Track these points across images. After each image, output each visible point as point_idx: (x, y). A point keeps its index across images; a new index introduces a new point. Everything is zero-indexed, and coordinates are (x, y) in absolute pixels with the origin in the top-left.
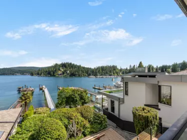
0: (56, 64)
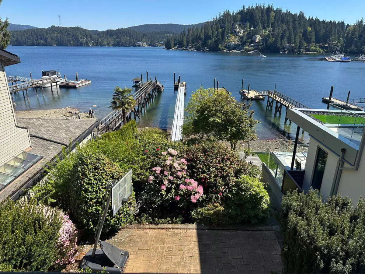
0: (227, 15)
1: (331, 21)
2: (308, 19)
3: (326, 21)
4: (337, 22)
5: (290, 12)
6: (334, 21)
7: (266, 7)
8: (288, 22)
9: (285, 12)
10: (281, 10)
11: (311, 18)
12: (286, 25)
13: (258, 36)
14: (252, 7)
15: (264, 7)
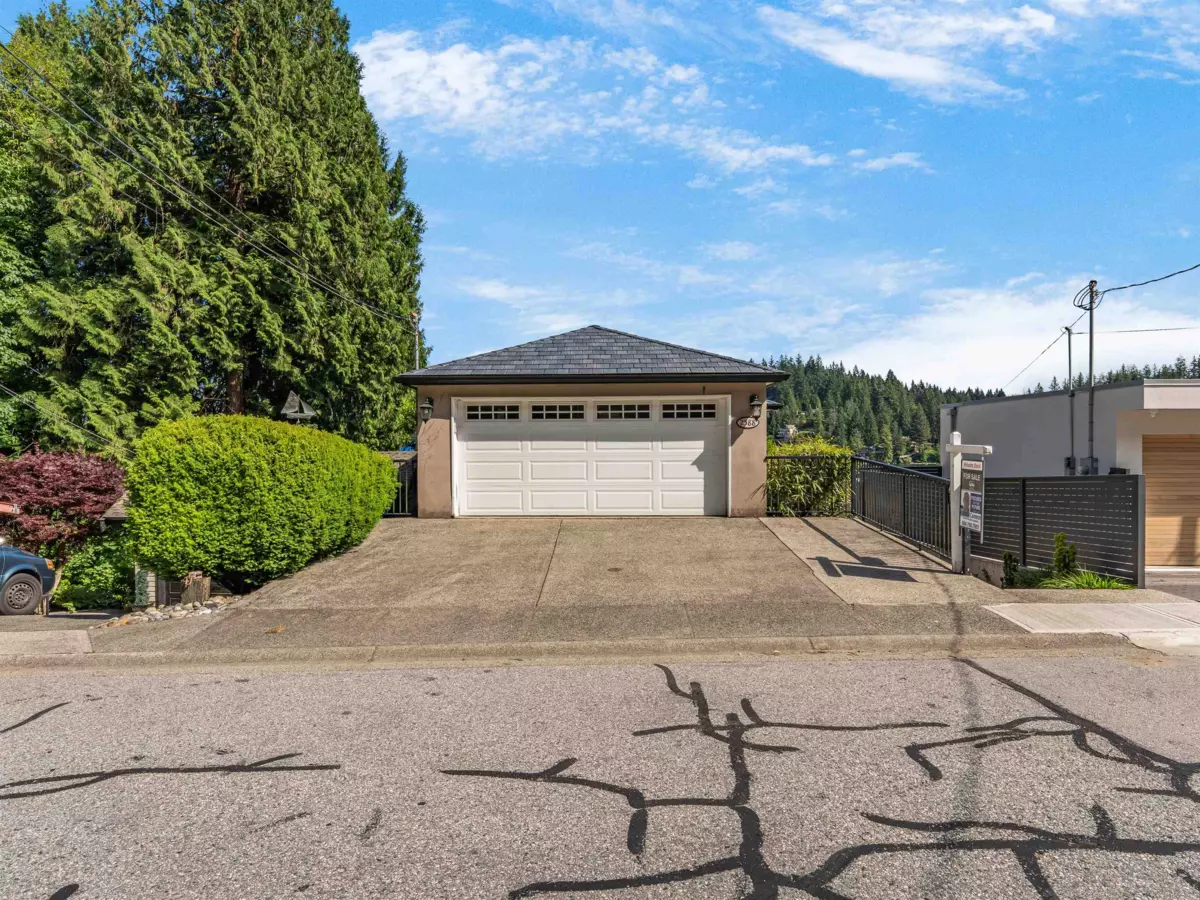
1: (969, 390)
2: (909, 387)
3: (958, 391)
4: (985, 393)
5: (863, 372)
6: (977, 390)
7: (805, 362)
8: (859, 396)
9: (852, 373)
10: (842, 369)
11: (917, 383)
12: (855, 401)
13: (789, 426)
14: (772, 362)
15: (799, 362)
